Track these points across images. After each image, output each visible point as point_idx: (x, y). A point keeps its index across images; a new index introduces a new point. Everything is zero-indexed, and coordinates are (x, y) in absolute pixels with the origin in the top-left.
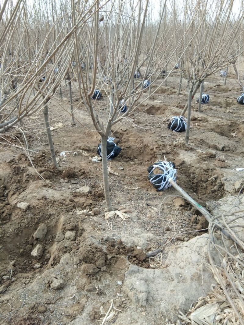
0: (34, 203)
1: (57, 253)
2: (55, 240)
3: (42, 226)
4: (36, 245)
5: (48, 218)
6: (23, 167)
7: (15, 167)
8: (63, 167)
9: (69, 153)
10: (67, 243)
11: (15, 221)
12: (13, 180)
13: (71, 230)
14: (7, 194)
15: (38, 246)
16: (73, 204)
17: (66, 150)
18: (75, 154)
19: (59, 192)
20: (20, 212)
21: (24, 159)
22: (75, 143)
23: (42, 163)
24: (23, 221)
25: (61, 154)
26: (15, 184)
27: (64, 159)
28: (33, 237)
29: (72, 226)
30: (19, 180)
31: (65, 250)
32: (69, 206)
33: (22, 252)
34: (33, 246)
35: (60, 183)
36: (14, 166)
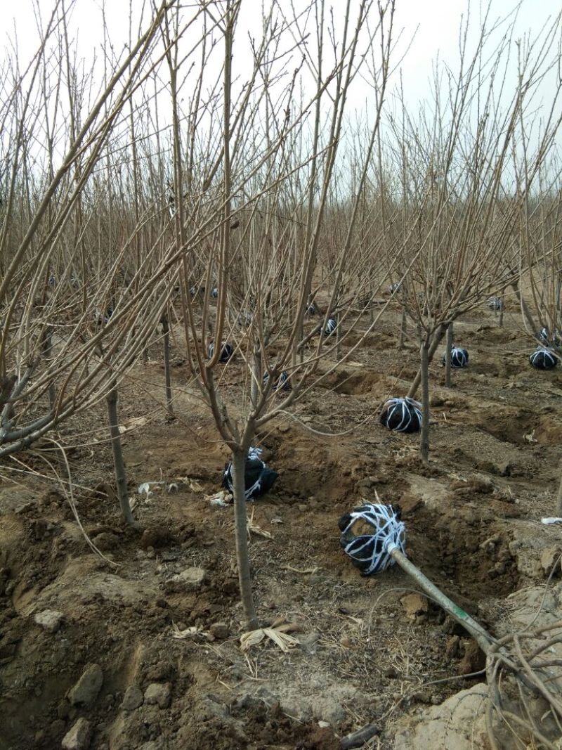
0: (75, 611)
1: (124, 739)
2: (121, 705)
3: (90, 670)
4: (74, 719)
5: (106, 651)
6: (53, 523)
7: (35, 523)
8: (145, 521)
9: (159, 485)
10: (151, 714)
11: (29, 659)
12: (28, 555)
13: (160, 680)
14: (12, 590)
15: (79, 723)
16: (166, 612)
17: (152, 480)
18: (173, 488)
19: (132, 582)
20: (41, 636)
21: (56, 504)
22: (172, 461)
23: (97, 513)
24: (46, 659)
25: (140, 490)
26: (32, 565)
27: (146, 501)
28: (68, 700)
29: (163, 670)
30: (42, 555)
31: (144, 733)
32: (156, 617)
33: (40, 738)
34: (68, 723)
35: (137, 560)
36: (32, 521)
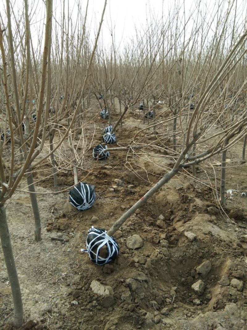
0: (201, 236)
6: (191, 197)
8: (230, 206)
9: (237, 192)
14: (173, 219)
15: (200, 281)
16: (241, 250)
17: (233, 189)
22: (243, 182)
27: (231, 198)
30: (186, 208)
31: (229, 297)
32: (237, 251)
33: (183, 281)
36: (183, 194)
